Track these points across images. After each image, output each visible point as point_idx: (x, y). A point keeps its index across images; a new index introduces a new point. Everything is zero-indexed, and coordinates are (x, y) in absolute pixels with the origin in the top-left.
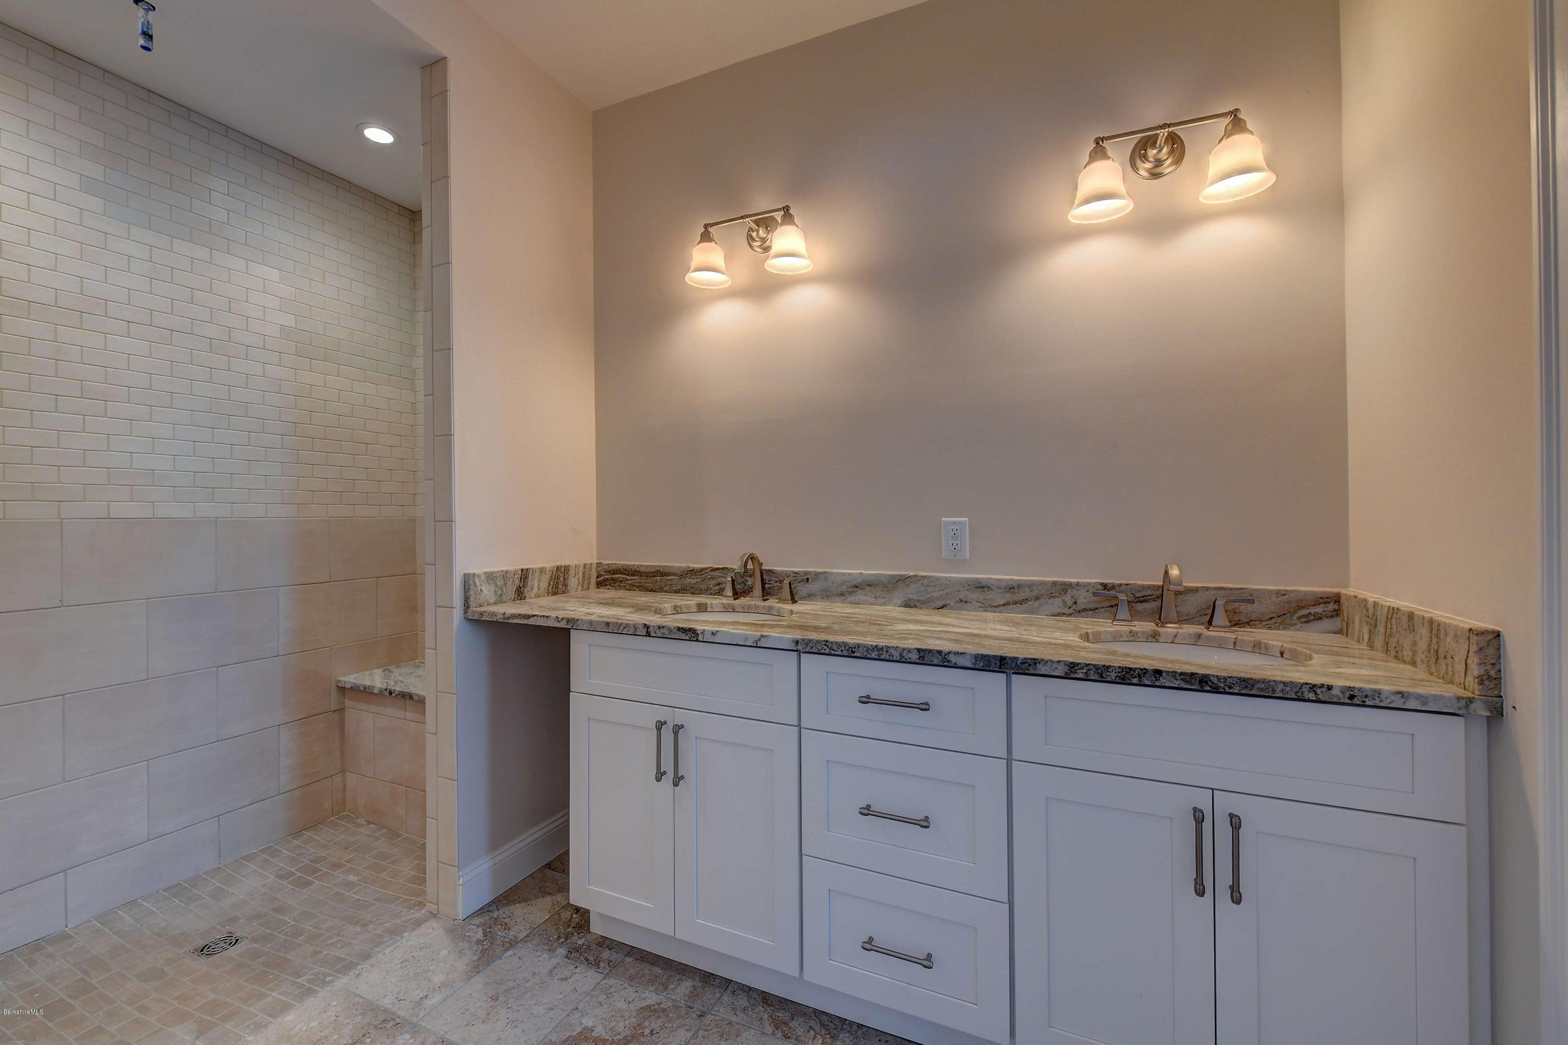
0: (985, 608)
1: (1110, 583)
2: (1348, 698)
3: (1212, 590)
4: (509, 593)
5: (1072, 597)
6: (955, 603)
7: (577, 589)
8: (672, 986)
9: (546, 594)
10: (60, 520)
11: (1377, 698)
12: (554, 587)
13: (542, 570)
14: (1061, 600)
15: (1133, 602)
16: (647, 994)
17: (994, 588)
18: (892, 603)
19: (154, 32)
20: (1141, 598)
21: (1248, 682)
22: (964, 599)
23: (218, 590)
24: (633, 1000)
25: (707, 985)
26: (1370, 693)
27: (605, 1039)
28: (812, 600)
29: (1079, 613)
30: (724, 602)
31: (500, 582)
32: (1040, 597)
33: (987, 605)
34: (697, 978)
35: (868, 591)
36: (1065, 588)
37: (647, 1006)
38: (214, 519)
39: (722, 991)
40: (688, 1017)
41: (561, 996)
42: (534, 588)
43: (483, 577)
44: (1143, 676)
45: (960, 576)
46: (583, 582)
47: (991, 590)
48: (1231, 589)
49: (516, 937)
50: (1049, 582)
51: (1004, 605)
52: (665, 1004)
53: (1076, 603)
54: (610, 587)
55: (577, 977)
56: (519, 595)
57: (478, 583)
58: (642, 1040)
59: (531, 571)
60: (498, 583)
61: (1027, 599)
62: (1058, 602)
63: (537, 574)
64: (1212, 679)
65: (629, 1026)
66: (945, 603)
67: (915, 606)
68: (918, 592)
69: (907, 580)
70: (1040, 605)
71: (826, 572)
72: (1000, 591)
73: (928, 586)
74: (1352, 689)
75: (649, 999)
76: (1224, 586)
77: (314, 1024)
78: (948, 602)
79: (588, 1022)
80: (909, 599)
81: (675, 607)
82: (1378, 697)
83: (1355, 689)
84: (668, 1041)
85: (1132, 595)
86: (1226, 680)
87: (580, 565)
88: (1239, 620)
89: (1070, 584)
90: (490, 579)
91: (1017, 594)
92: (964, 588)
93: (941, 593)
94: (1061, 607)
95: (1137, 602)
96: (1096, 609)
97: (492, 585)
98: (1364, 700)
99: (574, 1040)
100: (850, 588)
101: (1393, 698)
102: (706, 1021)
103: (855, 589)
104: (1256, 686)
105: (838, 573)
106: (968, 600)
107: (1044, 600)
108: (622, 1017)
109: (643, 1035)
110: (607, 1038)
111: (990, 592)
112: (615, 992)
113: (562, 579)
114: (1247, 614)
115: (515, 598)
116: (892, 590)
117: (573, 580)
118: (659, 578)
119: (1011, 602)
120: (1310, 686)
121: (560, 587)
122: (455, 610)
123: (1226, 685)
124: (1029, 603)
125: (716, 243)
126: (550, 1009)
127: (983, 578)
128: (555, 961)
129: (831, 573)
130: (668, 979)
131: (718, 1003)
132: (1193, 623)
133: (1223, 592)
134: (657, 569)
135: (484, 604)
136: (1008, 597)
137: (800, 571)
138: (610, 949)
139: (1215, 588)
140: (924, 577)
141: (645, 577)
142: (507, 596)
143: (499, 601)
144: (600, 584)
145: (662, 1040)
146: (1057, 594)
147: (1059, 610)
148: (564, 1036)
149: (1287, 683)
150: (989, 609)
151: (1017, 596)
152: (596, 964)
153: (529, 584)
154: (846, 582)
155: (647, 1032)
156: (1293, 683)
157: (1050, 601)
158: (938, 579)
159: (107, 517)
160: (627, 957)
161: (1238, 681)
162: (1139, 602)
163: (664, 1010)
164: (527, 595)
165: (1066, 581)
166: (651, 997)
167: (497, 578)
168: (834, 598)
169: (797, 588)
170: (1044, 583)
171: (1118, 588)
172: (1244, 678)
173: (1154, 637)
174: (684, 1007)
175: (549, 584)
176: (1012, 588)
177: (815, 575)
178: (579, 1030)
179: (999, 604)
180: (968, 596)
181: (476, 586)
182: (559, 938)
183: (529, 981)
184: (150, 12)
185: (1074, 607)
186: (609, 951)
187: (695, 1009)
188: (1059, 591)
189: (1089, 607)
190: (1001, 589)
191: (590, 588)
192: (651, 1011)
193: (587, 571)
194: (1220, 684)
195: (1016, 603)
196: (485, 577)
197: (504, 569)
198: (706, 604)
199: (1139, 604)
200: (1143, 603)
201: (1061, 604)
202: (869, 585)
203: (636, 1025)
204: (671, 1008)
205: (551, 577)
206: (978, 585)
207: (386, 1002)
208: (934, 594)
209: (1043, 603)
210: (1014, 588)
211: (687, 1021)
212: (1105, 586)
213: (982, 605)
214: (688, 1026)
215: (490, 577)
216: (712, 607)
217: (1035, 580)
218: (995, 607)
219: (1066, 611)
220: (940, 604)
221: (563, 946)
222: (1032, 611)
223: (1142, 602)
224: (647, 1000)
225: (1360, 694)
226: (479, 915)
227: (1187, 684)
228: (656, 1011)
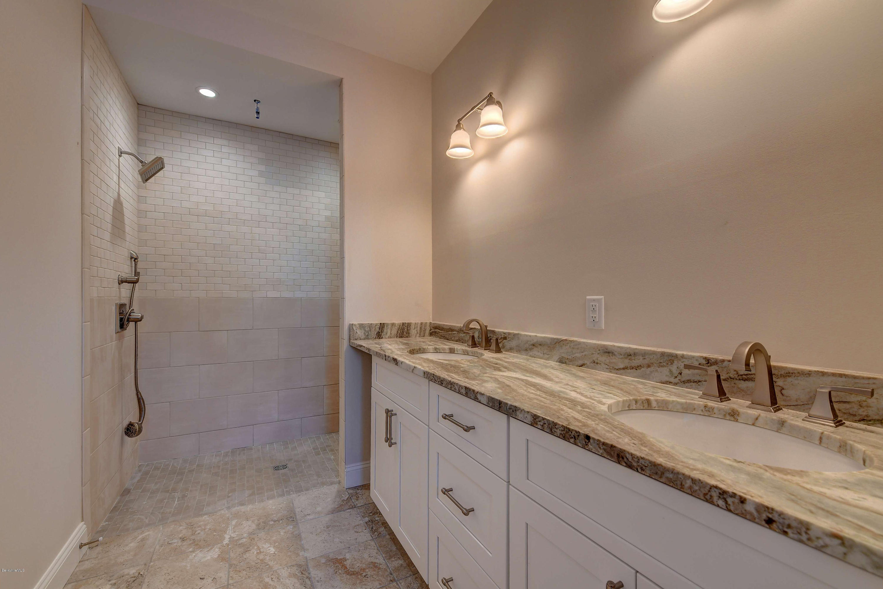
0: (610, 370)
1: (713, 358)
2: (765, 520)
3: (829, 375)
4: (373, 335)
5: (678, 368)
6: (590, 363)
7: (416, 335)
8: (393, 559)
9: (395, 337)
10: (252, 298)
11: (804, 534)
12: (401, 334)
13: (393, 324)
14: (668, 370)
15: (736, 379)
16: (380, 557)
17: (616, 353)
18: (552, 359)
19: (260, 111)
20: (744, 376)
21: (657, 468)
22: (596, 361)
23: (302, 327)
24: (372, 556)
25: (408, 568)
26: (794, 524)
27: (347, 567)
28: (512, 352)
29: (684, 383)
30: (464, 349)
31: (367, 329)
32: (651, 365)
33: (611, 368)
34: (407, 562)
35: (540, 348)
36: (671, 359)
37: (375, 562)
38: (300, 298)
39: (412, 574)
40: (386, 578)
41: (349, 539)
42: (388, 333)
43: (357, 326)
44: (577, 438)
45: (594, 342)
46: (420, 333)
47: (614, 355)
48: (855, 377)
49: (357, 505)
50: (659, 352)
51: (624, 369)
52: (383, 566)
53: (681, 374)
54: (434, 336)
55: (362, 534)
56: (379, 336)
57: (355, 329)
58: (359, 577)
59: (386, 324)
60: (366, 329)
61: (640, 366)
62: (665, 371)
63: (390, 326)
64: (627, 455)
65: (360, 567)
66: (584, 363)
67: (565, 363)
68: (567, 352)
69: (561, 343)
70: (651, 372)
71: (518, 334)
72: (621, 357)
73: (573, 348)
74: (770, 511)
75: (379, 560)
76: (847, 373)
77: (274, 507)
78: (586, 362)
79: (348, 556)
80: (562, 357)
81: (436, 349)
82: (806, 533)
83: (774, 513)
84: (368, 584)
85: (735, 373)
86: (639, 460)
87: (418, 323)
88: (867, 416)
89: (676, 356)
90: (361, 327)
91: (633, 361)
92: (596, 352)
93: (582, 354)
94: (668, 376)
95: (740, 379)
96: (700, 381)
97: (363, 330)
98: (786, 530)
99: (336, 561)
100: (530, 346)
101: (828, 540)
102: (391, 584)
103: (533, 347)
104: (665, 475)
105: (525, 335)
106: (599, 362)
107: (654, 368)
108: (361, 561)
109: (361, 575)
110: (348, 567)
111: (614, 357)
112: (369, 548)
113: (406, 330)
114: (878, 409)
115: (376, 337)
116: (553, 349)
117: (413, 331)
118: (450, 332)
119: (629, 367)
120: (720, 491)
121: (405, 334)
122: (345, 340)
123: (638, 466)
124: (643, 369)
125: (464, 130)
126: (341, 542)
127: (609, 345)
128: (361, 522)
129: (521, 335)
130: (394, 555)
131: (404, 579)
132: (804, 410)
133: (843, 379)
134: (450, 327)
135: (358, 339)
136: (626, 363)
137: (506, 332)
138: (385, 528)
139: (834, 375)
140: (571, 341)
141: (445, 332)
142: (371, 336)
143: (367, 338)
144: (431, 334)
145: (366, 582)
146: (665, 364)
147: (667, 379)
148: (335, 557)
149: (695, 480)
150: (613, 371)
151: (633, 362)
152: (373, 531)
153: (385, 331)
154: (528, 341)
155: (364, 574)
156: (702, 483)
157: (660, 369)
158: (580, 343)
159: (266, 297)
160: (388, 535)
161: (649, 464)
162: (742, 380)
163: (379, 569)
164: (383, 336)
165: (673, 353)
166: (380, 560)
167: (365, 327)
168: (522, 352)
169: (505, 343)
170: (654, 353)
171: (720, 363)
172: (654, 462)
173: (733, 416)
174: (389, 572)
175: (398, 331)
176: (630, 355)
177: (514, 335)
178: (341, 557)
179: (620, 367)
180: (598, 359)
181: (354, 330)
182: (371, 513)
183: (345, 526)
184: (258, 103)
185: (679, 377)
186: (384, 529)
187: (392, 576)
188: (667, 362)
189: (693, 379)
190: (622, 355)
191: (425, 336)
192: (375, 566)
193: (423, 326)
194: (634, 464)
195: (632, 368)
196: (359, 326)
197: (370, 323)
198: (454, 349)
199: (742, 382)
200: (746, 382)
201: (668, 374)
202: (540, 345)
203: (363, 568)
204: (383, 569)
205: (399, 328)
206: (606, 350)
207: (297, 510)
208: (576, 355)
209: (654, 371)
210: (631, 355)
211: (384, 579)
212: (708, 360)
213: (608, 367)
214: (382, 582)
215: (362, 326)
216: (457, 351)
217: (647, 350)
218: (617, 369)
219: (672, 380)
220: (581, 362)
221: (370, 517)
222: (643, 377)
223: (745, 380)
224: (377, 559)
225: (781, 520)
226: (353, 489)
227: (608, 456)
228: (376, 567)
